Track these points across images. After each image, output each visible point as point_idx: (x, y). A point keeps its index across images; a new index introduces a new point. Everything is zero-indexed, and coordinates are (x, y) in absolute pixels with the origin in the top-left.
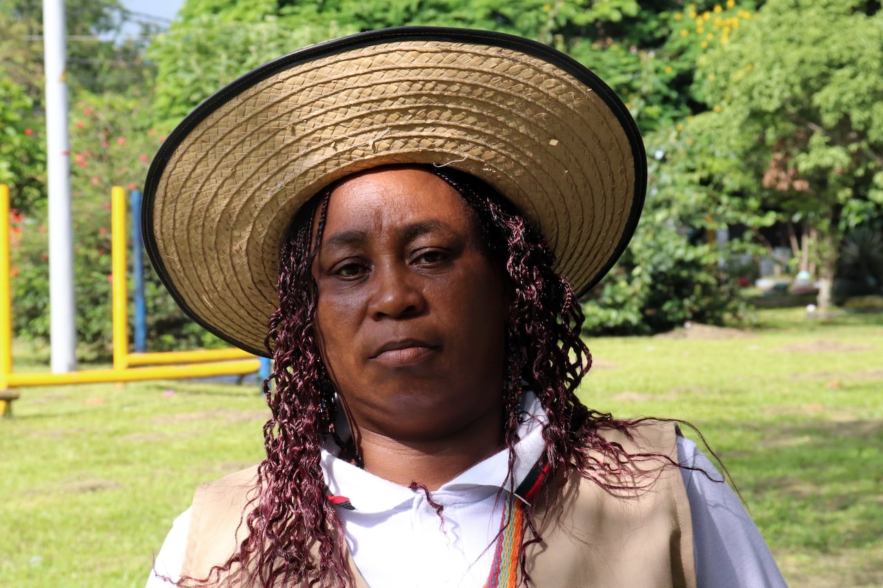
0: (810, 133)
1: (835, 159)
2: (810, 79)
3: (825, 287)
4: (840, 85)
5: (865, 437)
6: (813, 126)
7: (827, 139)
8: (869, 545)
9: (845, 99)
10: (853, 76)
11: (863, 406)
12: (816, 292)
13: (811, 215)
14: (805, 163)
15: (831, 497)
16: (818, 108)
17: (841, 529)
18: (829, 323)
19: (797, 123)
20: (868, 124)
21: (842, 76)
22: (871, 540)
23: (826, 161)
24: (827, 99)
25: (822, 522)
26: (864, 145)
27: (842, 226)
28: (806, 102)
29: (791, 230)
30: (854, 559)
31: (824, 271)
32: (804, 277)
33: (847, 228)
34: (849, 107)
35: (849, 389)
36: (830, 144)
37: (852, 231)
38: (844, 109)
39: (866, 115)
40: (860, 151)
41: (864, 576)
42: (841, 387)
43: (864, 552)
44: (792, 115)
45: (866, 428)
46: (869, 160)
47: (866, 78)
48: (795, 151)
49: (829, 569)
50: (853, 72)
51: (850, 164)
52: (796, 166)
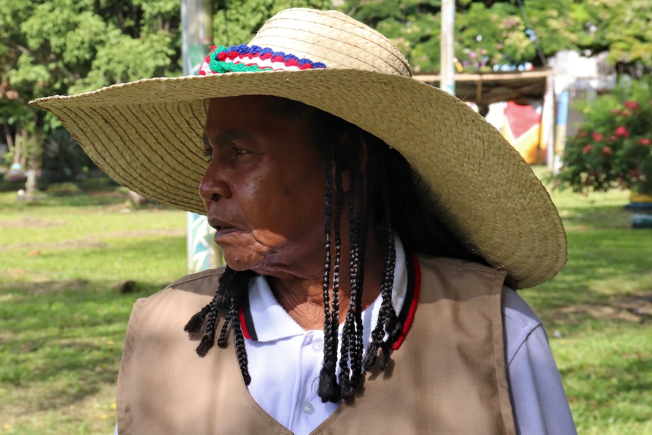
0: (19, 54)
1: (38, 74)
2: (19, 11)
3: (31, 176)
4: (42, 17)
5: (55, 293)
6: (21, 48)
7: (32, 59)
8: (51, 378)
9: (45, 28)
10: (52, 10)
11: (55, 269)
12: (25, 180)
13: (22, 118)
14: (15, 77)
15: (25, 341)
16: (25, 34)
17: (31, 366)
18: (34, 204)
19: (9, 45)
20: (63, 48)
21: (43, 9)
22: (53, 374)
23: (31, 77)
24: (31, 28)
25: (17, 362)
26: (60, 64)
27: (46, 128)
28: (16, 29)
29: (7, 130)
30: (40, 390)
31: (31, 163)
32: (16, 167)
33: (50, 129)
34: (49, 34)
35: (46, 256)
36: (34, 63)
37: (54, 132)
38: (45, 35)
39: (62, 40)
40: (57, 69)
41: (46, 403)
42: (39, 255)
43: (48, 384)
44: (5, 39)
45: (56, 287)
46: (64, 76)
47: (61, 12)
48: (7, 67)
49: (20, 398)
50: (51, 7)
51: (49, 79)
52: (8, 80)
